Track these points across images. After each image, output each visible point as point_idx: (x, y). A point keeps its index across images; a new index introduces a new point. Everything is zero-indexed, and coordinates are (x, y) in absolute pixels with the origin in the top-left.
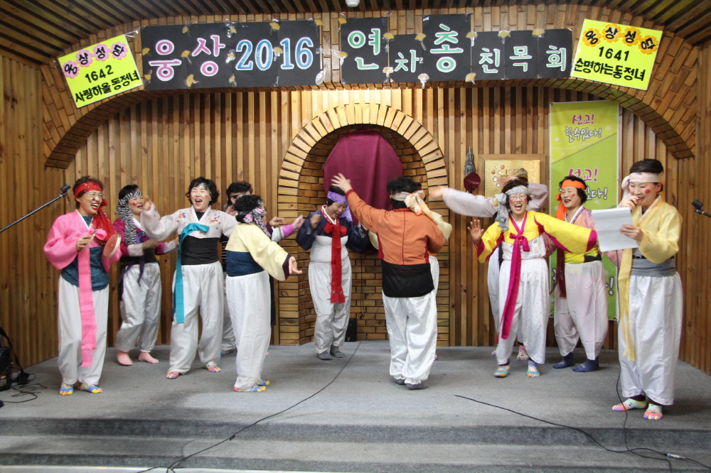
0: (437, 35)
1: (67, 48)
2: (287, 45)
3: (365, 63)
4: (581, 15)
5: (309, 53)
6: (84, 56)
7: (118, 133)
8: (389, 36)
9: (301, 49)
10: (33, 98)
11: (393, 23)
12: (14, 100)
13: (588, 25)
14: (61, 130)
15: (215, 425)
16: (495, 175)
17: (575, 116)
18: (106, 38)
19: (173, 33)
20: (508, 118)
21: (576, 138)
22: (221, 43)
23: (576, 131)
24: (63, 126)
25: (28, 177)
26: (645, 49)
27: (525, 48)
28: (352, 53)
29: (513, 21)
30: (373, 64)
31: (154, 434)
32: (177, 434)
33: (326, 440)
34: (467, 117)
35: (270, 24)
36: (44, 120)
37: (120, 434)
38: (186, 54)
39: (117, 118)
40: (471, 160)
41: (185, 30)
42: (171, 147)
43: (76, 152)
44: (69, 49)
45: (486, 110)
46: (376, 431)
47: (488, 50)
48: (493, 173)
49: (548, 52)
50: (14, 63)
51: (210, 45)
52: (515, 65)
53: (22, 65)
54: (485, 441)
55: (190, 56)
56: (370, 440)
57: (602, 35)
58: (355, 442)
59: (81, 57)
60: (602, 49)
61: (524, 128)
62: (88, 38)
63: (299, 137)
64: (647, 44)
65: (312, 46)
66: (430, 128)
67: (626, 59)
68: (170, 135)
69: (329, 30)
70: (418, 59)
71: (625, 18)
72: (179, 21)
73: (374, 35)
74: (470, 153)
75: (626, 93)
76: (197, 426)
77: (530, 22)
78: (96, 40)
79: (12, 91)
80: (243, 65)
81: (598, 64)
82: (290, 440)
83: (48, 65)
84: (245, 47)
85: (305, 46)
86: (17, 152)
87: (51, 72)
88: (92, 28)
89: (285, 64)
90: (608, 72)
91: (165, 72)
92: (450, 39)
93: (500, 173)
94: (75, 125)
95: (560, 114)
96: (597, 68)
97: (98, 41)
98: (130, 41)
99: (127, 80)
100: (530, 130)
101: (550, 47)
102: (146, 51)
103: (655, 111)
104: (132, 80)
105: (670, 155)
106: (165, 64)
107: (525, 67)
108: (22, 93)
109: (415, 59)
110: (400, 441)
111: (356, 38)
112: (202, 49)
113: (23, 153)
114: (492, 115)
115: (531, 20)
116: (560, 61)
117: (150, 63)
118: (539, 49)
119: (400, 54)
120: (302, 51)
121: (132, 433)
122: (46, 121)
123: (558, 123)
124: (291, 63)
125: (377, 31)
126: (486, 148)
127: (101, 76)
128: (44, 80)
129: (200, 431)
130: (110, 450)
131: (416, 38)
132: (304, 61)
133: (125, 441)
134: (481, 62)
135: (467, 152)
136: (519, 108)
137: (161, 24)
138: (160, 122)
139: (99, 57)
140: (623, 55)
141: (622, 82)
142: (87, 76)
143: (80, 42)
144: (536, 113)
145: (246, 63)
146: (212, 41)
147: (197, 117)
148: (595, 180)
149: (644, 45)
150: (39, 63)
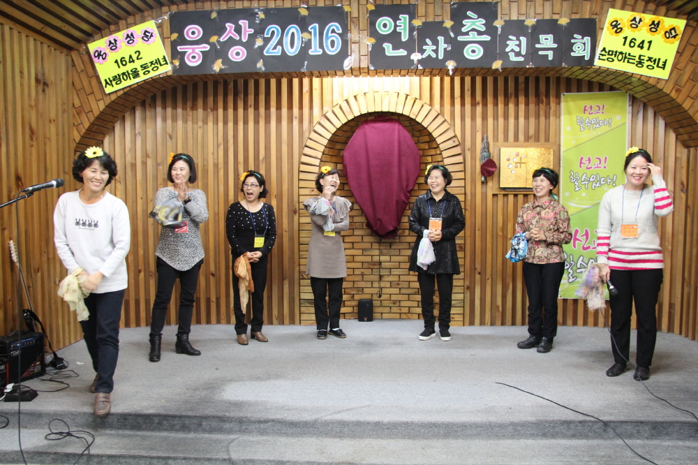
0: (464, 22)
1: (97, 34)
2: (315, 30)
3: (393, 49)
4: (606, 4)
5: (337, 38)
6: (113, 41)
7: (144, 119)
8: (417, 23)
9: (330, 34)
10: (64, 82)
11: (421, 10)
12: (45, 84)
13: (613, 14)
14: (90, 115)
15: (260, 422)
16: (510, 162)
17: (586, 106)
18: (135, 24)
19: (201, 19)
20: (522, 107)
21: (587, 128)
22: (249, 28)
23: (587, 120)
24: (92, 111)
25: (58, 162)
26: (668, 38)
27: (550, 37)
28: (381, 39)
29: (539, 10)
30: (401, 50)
31: (196, 431)
32: (220, 430)
33: (379, 437)
34: (483, 105)
35: (299, 10)
36: (73, 105)
37: (160, 430)
38: (214, 39)
39: (143, 104)
40: (486, 148)
41: (214, 15)
42: (195, 133)
43: (104, 138)
44: (99, 35)
45: (501, 99)
46: (431, 427)
47: (514, 38)
48: (508, 160)
49: (573, 41)
50: (45, 47)
51: (238, 30)
52: (541, 53)
53: (53, 49)
54: (544, 435)
55: (218, 41)
56: (425, 437)
57: (627, 24)
58: (409, 438)
59: (110, 42)
60: (626, 38)
61: (537, 117)
62: (118, 24)
63: (320, 124)
64: (671, 33)
65: (340, 32)
66: (447, 116)
67: (648, 49)
68: (195, 121)
69: (357, 16)
70: (446, 46)
71: (649, 8)
72: (207, 6)
73: (402, 21)
74: (485, 140)
75: (646, 82)
76: (241, 423)
77: (555, 11)
78: (125, 26)
79: (43, 74)
80: (271, 50)
81: (621, 53)
82: (340, 437)
83: (78, 50)
84: (273, 32)
85: (333, 31)
86: (48, 136)
87: (81, 57)
88: (122, 13)
89: (313, 49)
90: (631, 61)
91: (194, 57)
92: (478, 26)
93: (515, 160)
94: (104, 110)
95: (572, 104)
96: (620, 57)
97: (128, 26)
98: (159, 27)
99: (156, 65)
100: (542, 119)
101: (575, 36)
102: (175, 36)
103: (674, 100)
104: (161, 65)
105: (679, 144)
106: (193, 49)
107: (550, 55)
108: (52, 78)
109: (442, 45)
110: (456, 437)
111: (385, 25)
112: (230, 35)
113: (53, 138)
114: (506, 104)
115: (557, 9)
116: (584, 50)
117: (178, 48)
118: (563, 38)
119: (428, 41)
120: (331, 36)
121: (172, 428)
122: (76, 106)
123: (569, 113)
124: (320, 48)
125: (405, 18)
126: (501, 136)
127: (130, 62)
128: (74, 65)
129: (244, 427)
130: (152, 449)
131: (444, 25)
132: (333, 46)
133: (166, 438)
134: (507, 50)
135: (483, 140)
136: (532, 99)
137: (190, 10)
138: (184, 108)
139: (128, 42)
140: (646, 45)
141: (644, 71)
142: (116, 62)
143: (109, 28)
144: (548, 103)
145: (275, 48)
146: (241, 26)
147: (220, 104)
148: (605, 167)
149: (667, 35)
150: (70, 49)
